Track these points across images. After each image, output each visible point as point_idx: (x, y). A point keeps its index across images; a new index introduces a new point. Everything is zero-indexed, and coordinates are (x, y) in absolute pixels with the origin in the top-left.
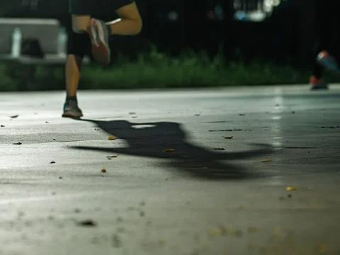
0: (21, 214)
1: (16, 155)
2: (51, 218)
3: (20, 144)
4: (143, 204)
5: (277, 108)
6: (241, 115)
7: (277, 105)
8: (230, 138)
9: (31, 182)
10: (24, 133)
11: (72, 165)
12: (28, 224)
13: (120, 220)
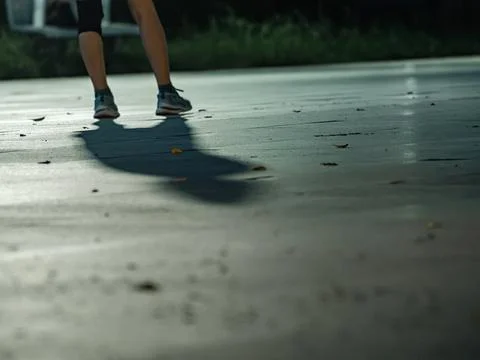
0: (53, 274)
1: (42, 180)
2: (95, 280)
3: (48, 162)
4: (224, 253)
5: (411, 96)
6: (358, 110)
7: (410, 93)
8: (344, 147)
9: (64, 223)
10: (54, 146)
11: (123, 194)
12: (63, 288)
13: (192, 280)
